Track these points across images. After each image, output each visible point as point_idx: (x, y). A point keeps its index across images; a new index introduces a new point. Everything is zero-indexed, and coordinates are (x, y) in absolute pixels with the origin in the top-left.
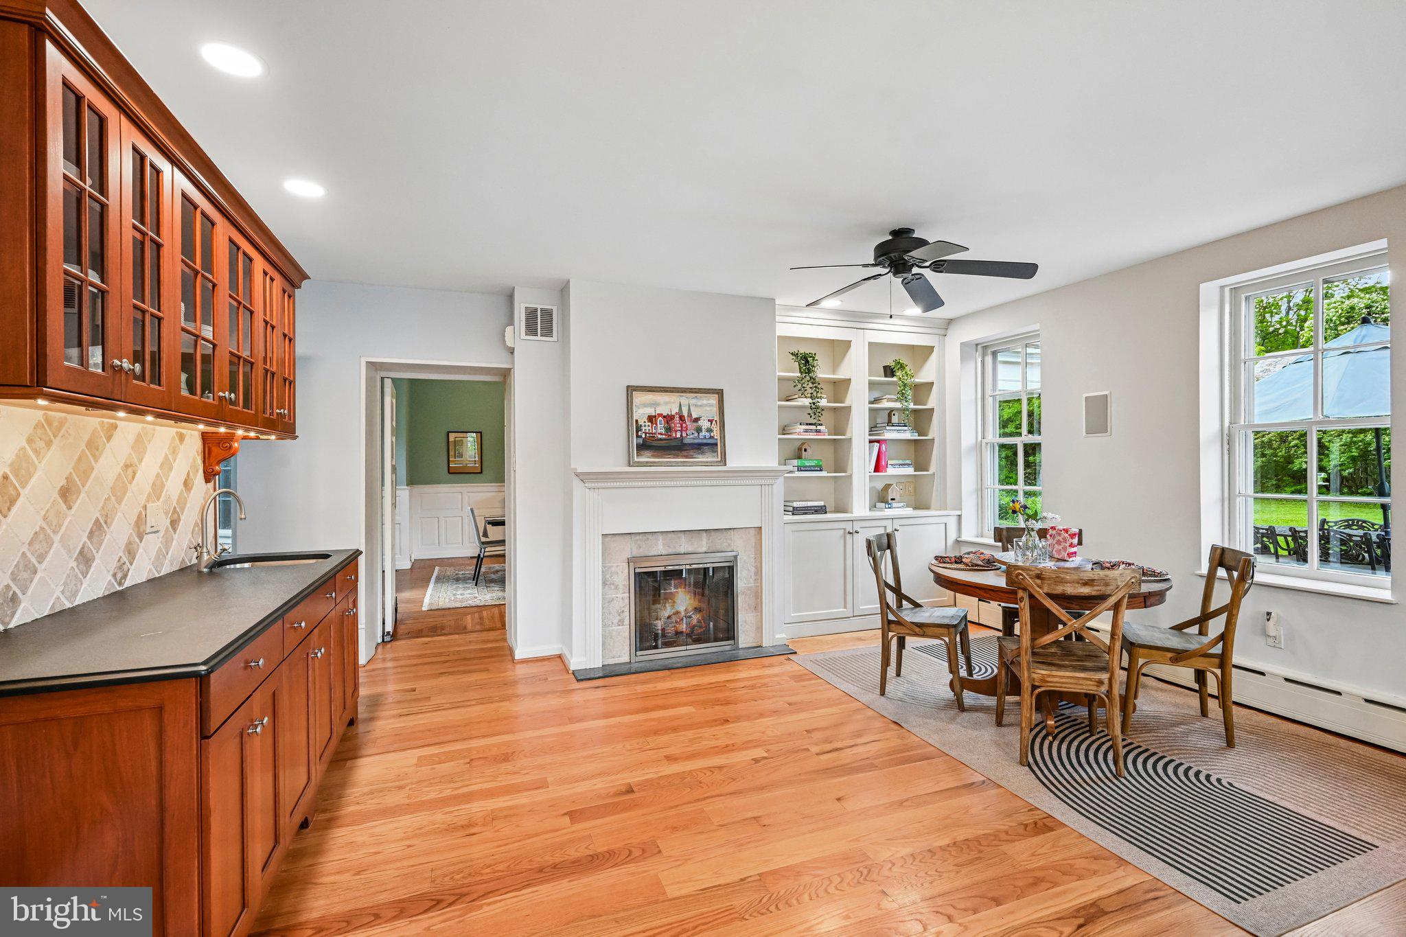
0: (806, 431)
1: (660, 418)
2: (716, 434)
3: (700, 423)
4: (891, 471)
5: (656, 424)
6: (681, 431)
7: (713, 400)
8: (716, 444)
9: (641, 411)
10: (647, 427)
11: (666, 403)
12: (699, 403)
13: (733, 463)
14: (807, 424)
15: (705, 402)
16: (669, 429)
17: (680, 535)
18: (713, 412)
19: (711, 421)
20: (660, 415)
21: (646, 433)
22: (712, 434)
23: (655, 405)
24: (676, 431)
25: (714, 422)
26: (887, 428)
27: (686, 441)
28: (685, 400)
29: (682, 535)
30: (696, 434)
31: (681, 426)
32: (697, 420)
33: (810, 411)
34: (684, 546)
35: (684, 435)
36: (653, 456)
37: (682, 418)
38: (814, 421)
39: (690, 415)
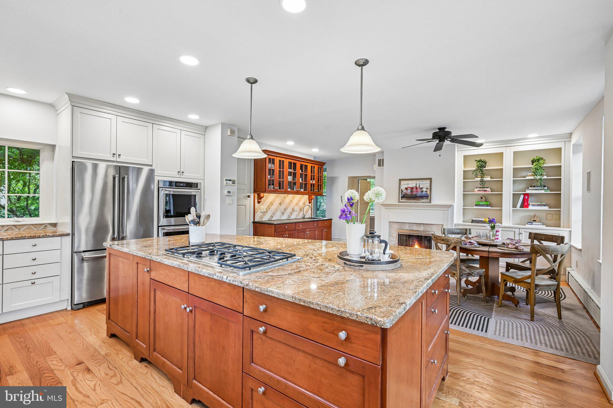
0: (479, 191)
1: (409, 188)
2: (428, 193)
3: (423, 189)
4: (531, 207)
5: (408, 190)
6: (416, 192)
7: (428, 182)
8: (428, 196)
9: (403, 186)
10: (405, 191)
11: (412, 184)
12: (423, 183)
13: (433, 203)
14: (480, 188)
15: (425, 182)
16: (412, 192)
17: (414, 224)
18: (428, 186)
19: (427, 189)
20: (409, 187)
21: (404, 193)
22: (427, 193)
23: (408, 184)
24: (414, 192)
25: (428, 189)
26: (530, 188)
27: (418, 195)
28: (418, 182)
29: (415, 225)
30: (421, 193)
31: (416, 190)
32: (422, 188)
33: (481, 183)
34: (415, 228)
35: (417, 193)
36: (406, 200)
37: (416, 188)
38: (483, 187)
39: (419, 187)
